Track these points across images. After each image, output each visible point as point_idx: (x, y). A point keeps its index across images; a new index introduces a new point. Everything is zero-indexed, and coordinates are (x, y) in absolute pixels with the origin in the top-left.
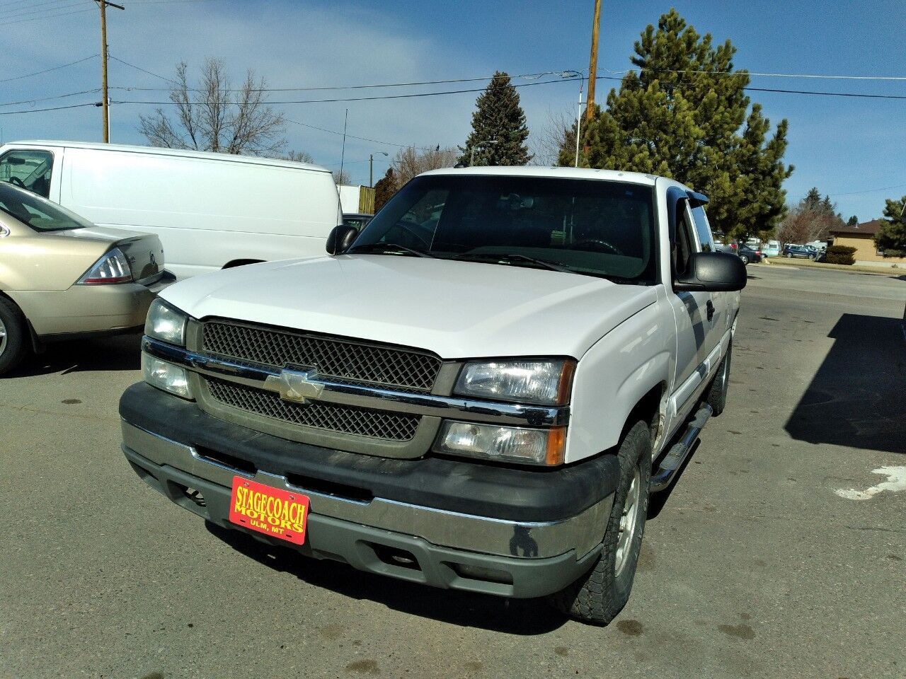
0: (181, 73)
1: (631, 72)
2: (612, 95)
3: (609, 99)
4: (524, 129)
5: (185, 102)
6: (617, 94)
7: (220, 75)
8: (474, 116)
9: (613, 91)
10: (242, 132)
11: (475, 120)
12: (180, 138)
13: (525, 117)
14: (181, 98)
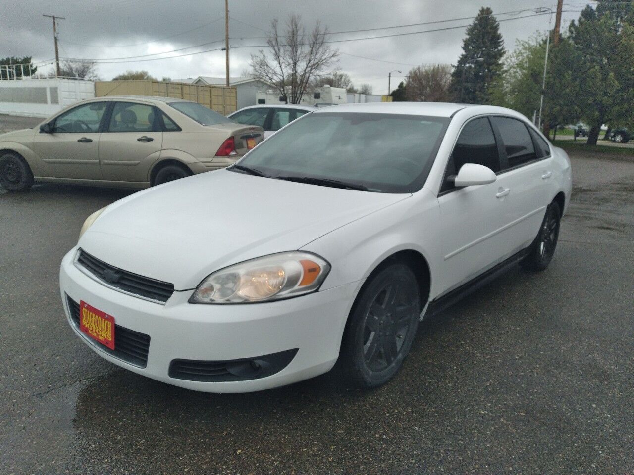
0: (274, 26)
1: (588, 6)
2: (572, 24)
3: (570, 28)
4: (502, 49)
5: (277, 45)
6: (576, 23)
7: (299, 25)
8: (464, 41)
9: (573, 21)
10: (312, 62)
11: (465, 44)
12: (273, 68)
13: (503, 41)
14: (274, 42)
